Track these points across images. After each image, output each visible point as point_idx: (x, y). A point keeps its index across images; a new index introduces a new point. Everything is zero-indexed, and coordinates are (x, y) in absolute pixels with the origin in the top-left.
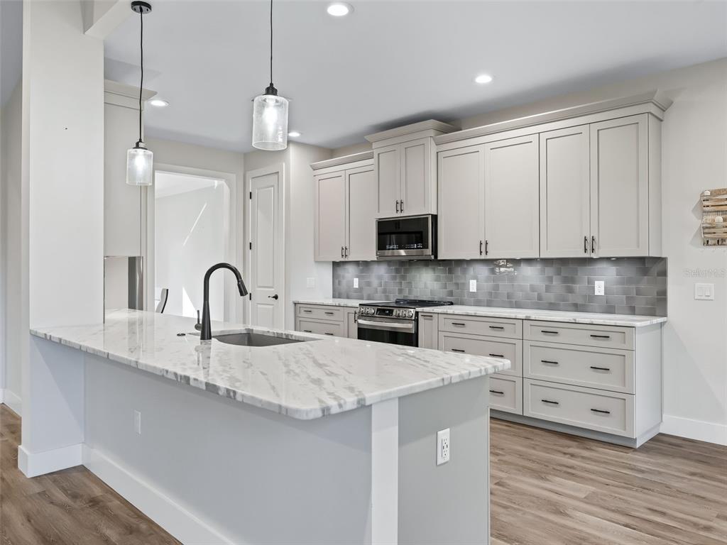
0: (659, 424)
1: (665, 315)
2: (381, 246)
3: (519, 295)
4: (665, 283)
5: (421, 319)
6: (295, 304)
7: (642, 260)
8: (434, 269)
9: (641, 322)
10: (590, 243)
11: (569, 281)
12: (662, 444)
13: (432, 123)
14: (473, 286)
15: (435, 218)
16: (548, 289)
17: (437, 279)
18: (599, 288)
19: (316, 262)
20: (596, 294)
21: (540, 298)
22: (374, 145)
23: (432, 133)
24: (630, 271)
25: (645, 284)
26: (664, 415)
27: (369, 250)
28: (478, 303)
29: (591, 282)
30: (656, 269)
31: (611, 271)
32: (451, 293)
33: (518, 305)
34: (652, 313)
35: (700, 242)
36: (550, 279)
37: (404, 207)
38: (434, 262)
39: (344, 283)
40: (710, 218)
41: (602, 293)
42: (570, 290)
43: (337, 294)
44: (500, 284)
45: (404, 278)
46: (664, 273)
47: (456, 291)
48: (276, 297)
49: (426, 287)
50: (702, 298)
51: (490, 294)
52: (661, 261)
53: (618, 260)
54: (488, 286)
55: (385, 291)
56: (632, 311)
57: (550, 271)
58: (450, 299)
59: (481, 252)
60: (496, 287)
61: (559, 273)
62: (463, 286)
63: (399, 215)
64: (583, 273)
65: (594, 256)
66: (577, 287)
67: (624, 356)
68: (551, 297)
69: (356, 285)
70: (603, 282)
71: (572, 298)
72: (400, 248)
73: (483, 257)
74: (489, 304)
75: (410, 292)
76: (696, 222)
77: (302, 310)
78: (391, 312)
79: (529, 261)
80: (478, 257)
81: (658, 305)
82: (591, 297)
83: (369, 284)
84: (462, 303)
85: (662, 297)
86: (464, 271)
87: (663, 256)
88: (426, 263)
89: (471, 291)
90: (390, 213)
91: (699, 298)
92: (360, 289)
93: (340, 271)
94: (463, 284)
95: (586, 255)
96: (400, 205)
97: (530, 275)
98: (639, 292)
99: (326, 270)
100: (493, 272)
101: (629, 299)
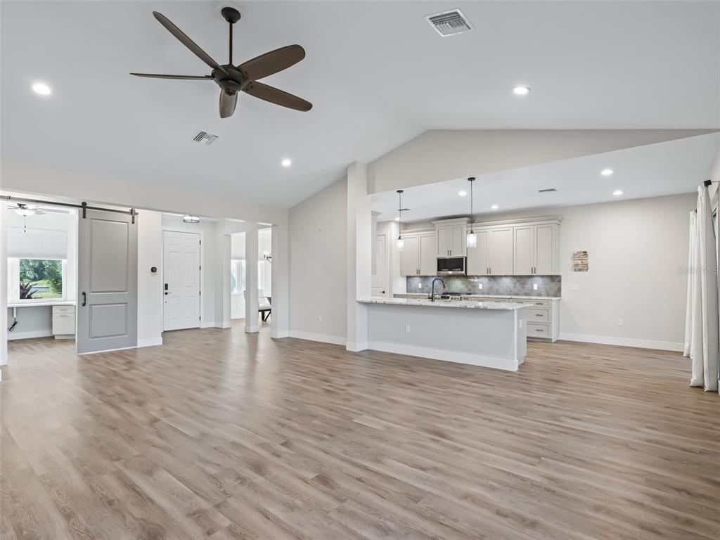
0: (558, 336)
1: (561, 296)
2: (439, 269)
3: (501, 290)
4: (560, 285)
6: (394, 295)
7: (552, 276)
9: (554, 299)
10: (534, 270)
11: (523, 284)
12: (558, 342)
13: (467, 219)
14: (480, 286)
15: (466, 258)
16: (514, 287)
17: (463, 284)
18: (535, 287)
19: (401, 276)
20: (534, 289)
21: (511, 291)
22: (436, 226)
23: (465, 223)
24: (548, 280)
25: (554, 286)
26: (560, 333)
27: (433, 271)
28: (483, 293)
29: (532, 285)
30: (557, 279)
31: (540, 280)
32: (470, 290)
34: (556, 296)
35: (573, 270)
36: (515, 283)
37: (452, 253)
38: (466, 277)
39: (413, 286)
40: (576, 261)
41: (537, 289)
42: (523, 288)
43: (408, 291)
44: (493, 285)
45: (446, 283)
46: (560, 281)
47: (472, 289)
48: (384, 292)
49: (457, 287)
50: (574, 290)
51: (490, 289)
52: (559, 276)
53: (542, 276)
54: (488, 286)
56: (548, 295)
57: (515, 280)
59: (487, 272)
60: (491, 287)
61: (519, 281)
62: (475, 286)
63: (449, 256)
64: (529, 281)
65: (535, 275)
66: (527, 286)
67: (548, 311)
68: (516, 291)
69: (420, 286)
70: (537, 284)
71: (524, 291)
72: (449, 270)
73: (488, 274)
74: (488, 294)
76: (571, 263)
78: (448, 297)
79: (505, 276)
80: (486, 274)
81: (558, 293)
82: (532, 290)
83: (427, 286)
84: (475, 294)
85: (559, 290)
86: (477, 280)
87: (559, 274)
88: (458, 276)
89: (479, 289)
90: (444, 255)
92: (422, 288)
93: (411, 280)
95: (532, 274)
96: (449, 252)
97: (507, 282)
98: (551, 288)
99: (405, 280)
100: (490, 280)
101: (547, 291)
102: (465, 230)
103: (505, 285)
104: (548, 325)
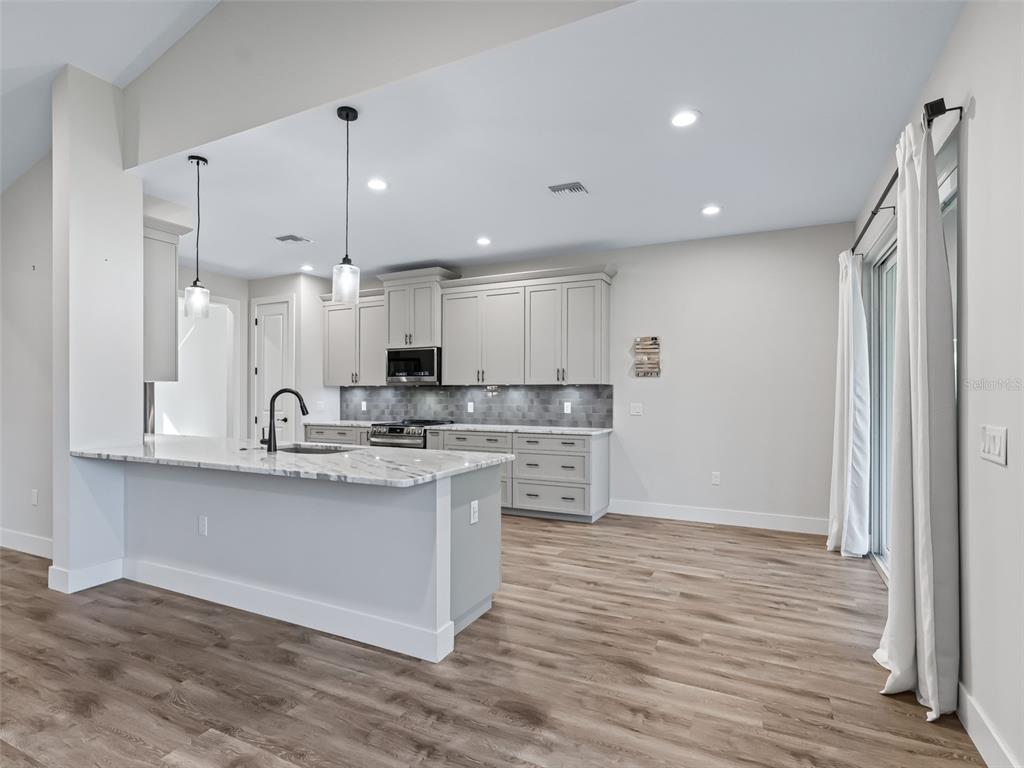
0: (607, 506)
1: (611, 427)
2: (391, 373)
3: (508, 415)
4: (612, 403)
5: (428, 435)
6: (306, 426)
7: (596, 387)
8: (437, 394)
9: (596, 432)
10: (561, 374)
11: (546, 402)
12: (608, 519)
13: (438, 270)
14: (470, 407)
15: (440, 350)
16: (530, 409)
17: (440, 402)
18: (568, 408)
19: (325, 387)
20: (565, 412)
21: (524, 416)
22: (385, 284)
23: (438, 278)
24: (588, 395)
25: (599, 405)
26: (611, 500)
27: (380, 378)
28: (475, 421)
29: (561, 404)
30: (606, 393)
31: (575, 395)
32: (452, 414)
33: (507, 422)
34: (603, 425)
35: (633, 374)
36: (532, 401)
37: (413, 340)
38: (438, 387)
39: (352, 406)
40: (640, 357)
41: (569, 412)
42: (546, 410)
43: (344, 416)
44: (493, 405)
45: (410, 401)
46: (611, 396)
47: (456, 412)
48: (285, 420)
49: (430, 408)
50: (635, 414)
51: (484, 413)
52: (609, 387)
53: (581, 387)
54: (483, 407)
55: (391, 413)
56: (590, 424)
57: (531, 395)
58: (450, 418)
59: (478, 379)
60: (490, 408)
61: (538, 397)
62: (462, 408)
63: (408, 346)
64: (556, 396)
65: (564, 383)
66: (551, 407)
67: (584, 458)
68: (532, 415)
69: (364, 408)
70: (570, 403)
71: (548, 416)
72: (409, 375)
73: (480, 383)
74: (484, 422)
75: (415, 413)
76: (631, 360)
78: (402, 430)
79: (516, 387)
80: (476, 383)
81: (607, 420)
82: (562, 415)
83: (376, 407)
84: (461, 422)
85: (610, 413)
86: (464, 395)
87: (611, 383)
88: (430, 387)
89: (469, 411)
90: (399, 344)
91: (633, 414)
92: (368, 411)
93: (348, 395)
94: (462, 406)
95: (559, 383)
96: (409, 338)
97: (516, 398)
98: (594, 411)
99: (335, 396)
100: (487, 396)
101: (588, 416)
102: (438, 292)
103: (515, 405)
104: (584, 487)
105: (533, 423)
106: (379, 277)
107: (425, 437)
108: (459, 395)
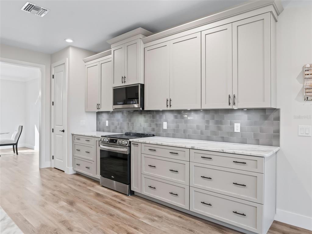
1: (279, 146)
2: (116, 103)
3: (190, 131)
4: (279, 125)
5: (132, 146)
6: (73, 135)
7: (264, 110)
8: (145, 116)
10: (232, 99)
11: (219, 123)
13: (140, 30)
14: (165, 126)
15: (143, 86)
16: (207, 127)
17: (146, 122)
18: (237, 128)
19: (86, 112)
20: (235, 131)
21: (202, 133)
22: (112, 46)
23: (141, 36)
24: (256, 117)
25: (266, 126)
26: (277, 209)
28: (168, 136)
29: (232, 124)
30: (273, 115)
31: (244, 117)
32: (153, 130)
33: (189, 137)
34: (270, 144)
35: (302, 98)
36: (208, 122)
37: (126, 80)
39: (102, 123)
40: (308, 82)
41: (239, 131)
42: (219, 129)
44: (180, 124)
45: (130, 121)
46: (278, 119)
47: (156, 128)
48: (63, 131)
49: (141, 126)
50: (303, 135)
51: (174, 130)
52: (276, 110)
53: (249, 110)
54: (173, 126)
55: (120, 128)
56: (258, 143)
57: (208, 117)
58: (153, 133)
59: (167, 106)
60: (178, 127)
61: (213, 118)
62: (160, 126)
63: (123, 84)
64: (228, 118)
65: (235, 107)
66: (223, 126)
67: (256, 177)
68: (208, 133)
69: (107, 125)
70: (239, 124)
71: (220, 134)
73: (169, 108)
74: (174, 136)
75: (133, 128)
77: (76, 138)
78: (120, 141)
79: (196, 111)
80: (166, 108)
81: (274, 139)
82: (233, 134)
84: (159, 135)
85: (276, 135)
86: (161, 117)
87: (277, 108)
89: (164, 128)
90: (119, 84)
91: (301, 135)
92: (109, 127)
93: (100, 117)
94: (160, 124)
95: (230, 107)
96: (124, 79)
97: (195, 119)
98: (261, 131)
100: (176, 117)
101: (255, 135)
102: (141, 46)
103: (195, 125)
104: (257, 207)
105: (208, 139)
106: (109, 42)
107: (130, 147)
108: (158, 117)
